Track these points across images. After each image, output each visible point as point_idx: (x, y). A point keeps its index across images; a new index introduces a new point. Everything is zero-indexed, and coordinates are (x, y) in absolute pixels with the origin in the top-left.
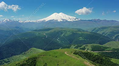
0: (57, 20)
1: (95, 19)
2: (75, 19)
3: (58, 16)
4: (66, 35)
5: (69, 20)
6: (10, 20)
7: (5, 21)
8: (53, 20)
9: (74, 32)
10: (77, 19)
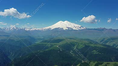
0: (63, 28)
1: (100, 28)
2: (80, 28)
3: (63, 24)
4: (79, 48)
5: (74, 29)
6: (17, 28)
7: (11, 28)
8: (59, 28)
9: (87, 45)
10: (83, 27)
